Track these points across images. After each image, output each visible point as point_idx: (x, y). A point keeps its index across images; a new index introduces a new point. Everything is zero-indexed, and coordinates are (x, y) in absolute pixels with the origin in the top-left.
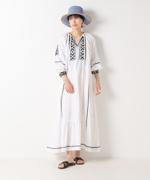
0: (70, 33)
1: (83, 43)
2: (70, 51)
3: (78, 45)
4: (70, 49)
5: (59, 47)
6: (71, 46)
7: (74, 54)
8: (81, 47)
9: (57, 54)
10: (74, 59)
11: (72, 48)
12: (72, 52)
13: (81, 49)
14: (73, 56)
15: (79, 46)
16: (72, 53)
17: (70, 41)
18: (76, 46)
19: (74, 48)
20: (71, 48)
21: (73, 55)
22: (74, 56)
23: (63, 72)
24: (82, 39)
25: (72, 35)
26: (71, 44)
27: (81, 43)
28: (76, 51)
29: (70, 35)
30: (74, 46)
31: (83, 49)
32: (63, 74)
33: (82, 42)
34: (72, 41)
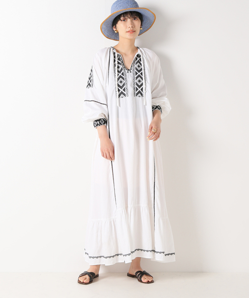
0: (114, 48)
1: (139, 66)
2: (117, 80)
3: (131, 69)
4: (117, 77)
5: (94, 73)
6: (118, 71)
7: (125, 86)
8: (136, 73)
9: (89, 84)
10: (124, 95)
11: (120, 74)
12: (121, 82)
13: (136, 76)
14: (121, 90)
15: (131, 71)
16: (120, 84)
17: (116, 63)
18: (127, 71)
19: (123, 74)
20: (118, 75)
21: (121, 87)
22: (124, 90)
23: (100, 119)
24: (137, 59)
25: (118, 51)
26: (118, 67)
27: (136, 66)
28: (128, 79)
29: (115, 51)
30: (123, 71)
31: (139, 76)
32: (98, 122)
33: (136, 64)
34: (118, 63)
